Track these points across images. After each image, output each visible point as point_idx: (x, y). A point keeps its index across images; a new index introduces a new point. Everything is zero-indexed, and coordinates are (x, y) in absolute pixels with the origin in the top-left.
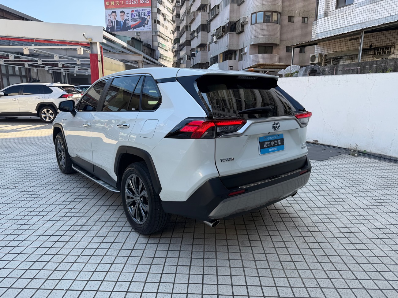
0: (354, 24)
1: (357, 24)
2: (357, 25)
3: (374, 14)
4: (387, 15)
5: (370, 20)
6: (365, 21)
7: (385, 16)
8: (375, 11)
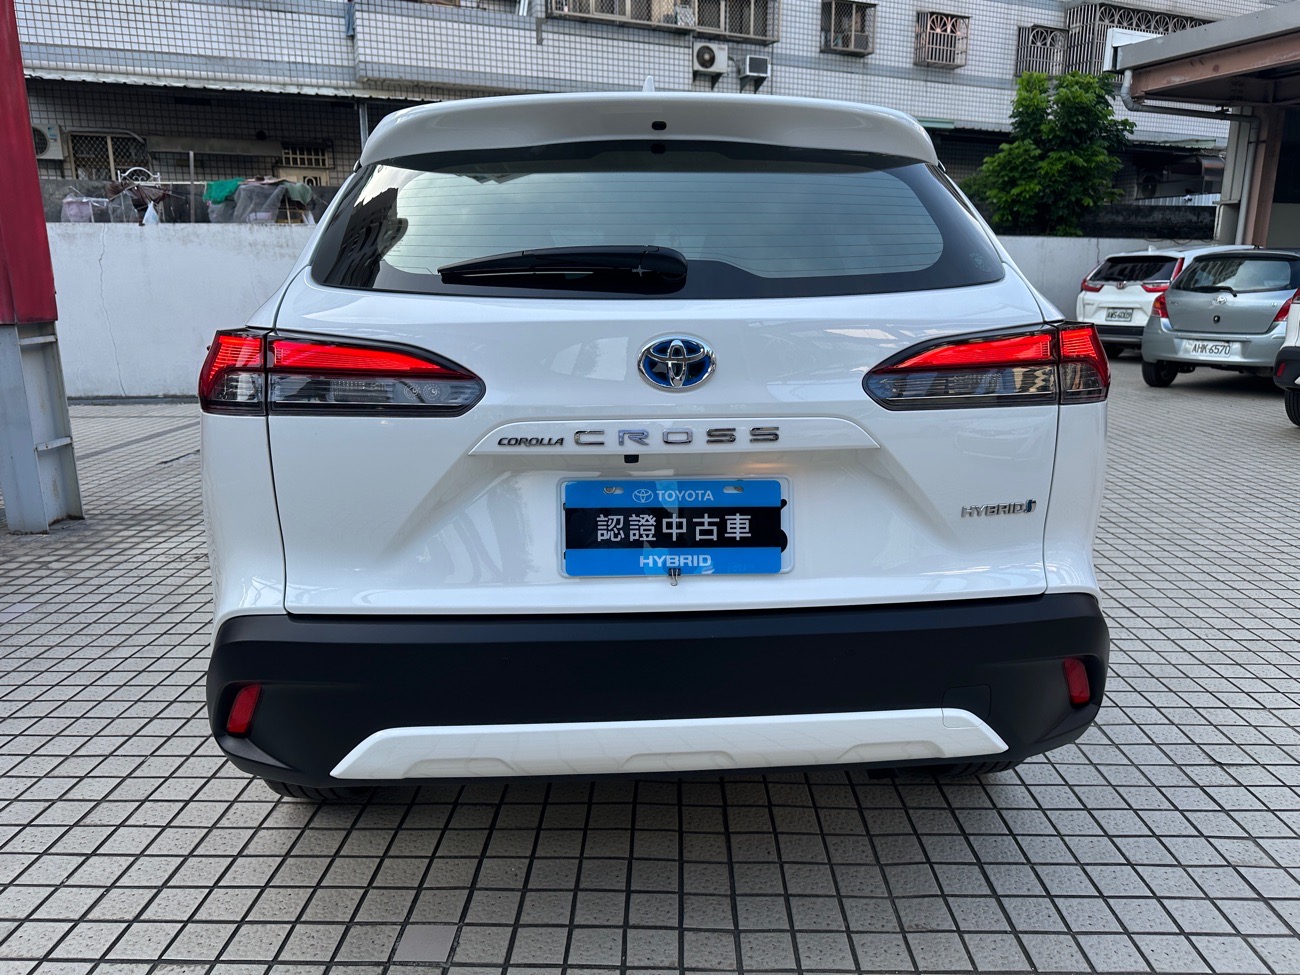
0: (180, 51)
1: (194, 55)
2: (195, 60)
3: (250, 41)
4: (292, 59)
5: (238, 55)
6: (223, 54)
7: (286, 59)
8: (249, 34)
